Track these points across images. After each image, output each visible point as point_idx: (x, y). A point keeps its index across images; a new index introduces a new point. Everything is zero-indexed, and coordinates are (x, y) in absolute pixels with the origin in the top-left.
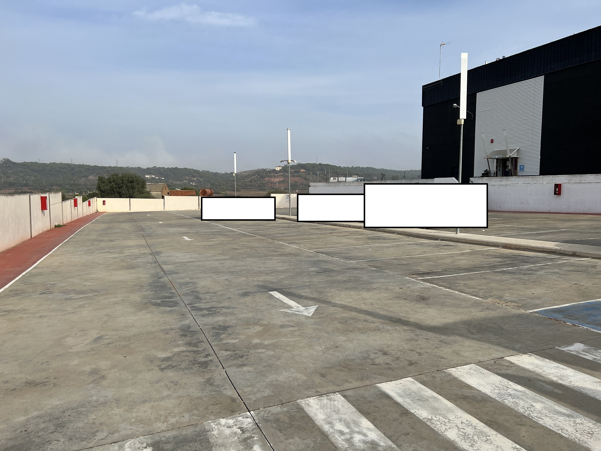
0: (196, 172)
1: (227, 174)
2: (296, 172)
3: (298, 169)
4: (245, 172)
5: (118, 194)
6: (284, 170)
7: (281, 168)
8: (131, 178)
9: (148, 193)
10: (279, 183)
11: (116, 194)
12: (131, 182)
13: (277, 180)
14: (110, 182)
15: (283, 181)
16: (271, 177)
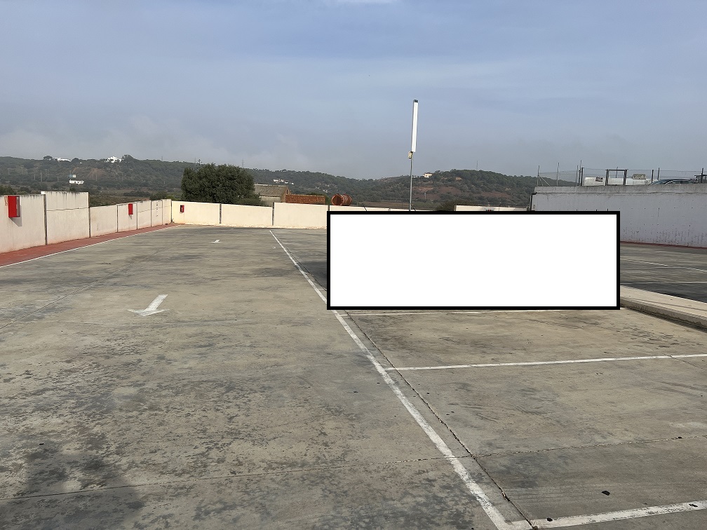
0: (330, 177)
1: (364, 181)
2: (449, 180)
3: (452, 176)
4: (386, 179)
5: (210, 196)
6: (435, 178)
7: (431, 175)
8: (231, 172)
9: (257, 197)
10: (427, 193)
11: (208, 197)
12: (231, 179)
13: (425, 189)
14: (200, 178)
15: (433, 191)
16: (419, 185)
